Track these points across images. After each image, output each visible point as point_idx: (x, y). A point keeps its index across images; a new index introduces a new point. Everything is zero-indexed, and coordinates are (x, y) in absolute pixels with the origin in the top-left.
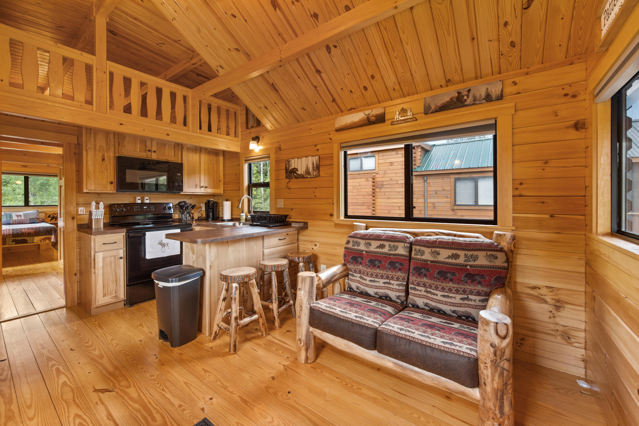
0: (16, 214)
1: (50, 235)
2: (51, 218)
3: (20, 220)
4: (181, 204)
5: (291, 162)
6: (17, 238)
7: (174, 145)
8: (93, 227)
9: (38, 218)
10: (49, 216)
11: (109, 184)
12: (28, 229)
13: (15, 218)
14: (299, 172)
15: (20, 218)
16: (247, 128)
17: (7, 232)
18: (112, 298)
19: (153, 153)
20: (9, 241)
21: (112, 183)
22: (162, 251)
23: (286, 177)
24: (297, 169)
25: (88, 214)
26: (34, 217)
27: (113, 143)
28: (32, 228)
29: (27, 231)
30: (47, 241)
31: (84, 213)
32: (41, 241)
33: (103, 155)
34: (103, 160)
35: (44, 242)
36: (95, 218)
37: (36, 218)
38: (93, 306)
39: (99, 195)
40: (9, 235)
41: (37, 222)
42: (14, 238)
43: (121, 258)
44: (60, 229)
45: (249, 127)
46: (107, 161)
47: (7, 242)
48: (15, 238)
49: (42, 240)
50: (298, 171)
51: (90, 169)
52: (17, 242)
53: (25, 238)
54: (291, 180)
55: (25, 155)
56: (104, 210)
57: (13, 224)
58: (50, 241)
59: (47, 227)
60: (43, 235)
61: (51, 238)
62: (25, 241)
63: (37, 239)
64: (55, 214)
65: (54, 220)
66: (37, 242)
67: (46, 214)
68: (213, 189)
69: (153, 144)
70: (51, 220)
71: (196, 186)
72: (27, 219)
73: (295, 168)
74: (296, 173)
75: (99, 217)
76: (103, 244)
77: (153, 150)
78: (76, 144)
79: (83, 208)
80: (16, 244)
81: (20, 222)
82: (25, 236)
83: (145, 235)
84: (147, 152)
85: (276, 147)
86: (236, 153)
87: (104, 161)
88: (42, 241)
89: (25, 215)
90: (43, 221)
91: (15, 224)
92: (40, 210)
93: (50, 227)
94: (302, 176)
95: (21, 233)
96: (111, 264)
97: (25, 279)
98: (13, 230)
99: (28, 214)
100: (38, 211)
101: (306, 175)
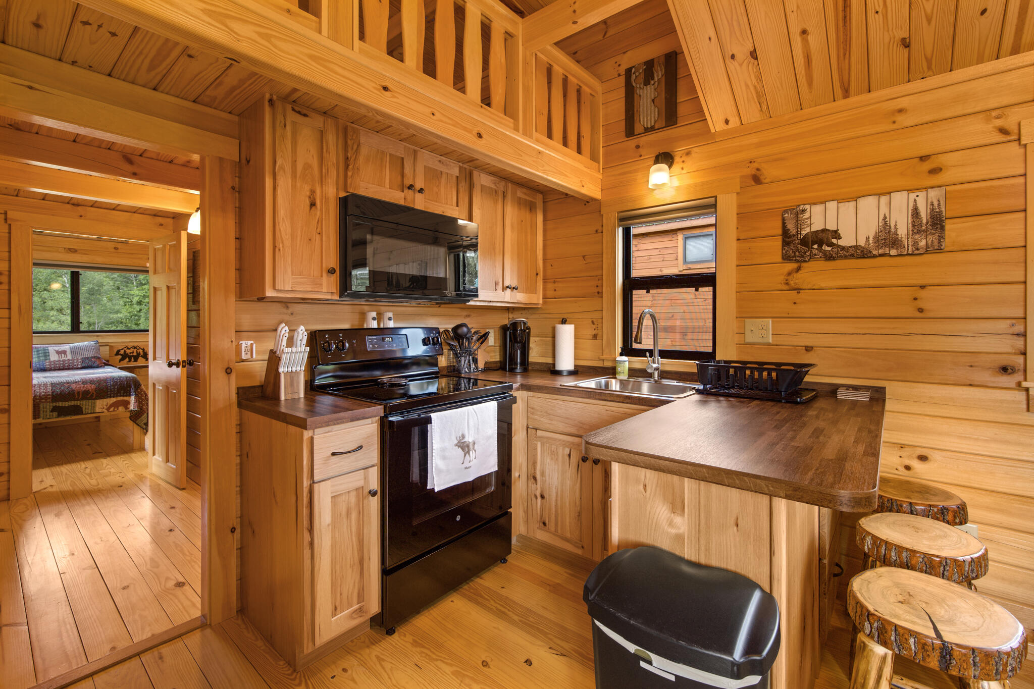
0: (57, 348)
1: (126, 396)
2: (120, 357)
3: (64, 361)
4: (460, 331)
5: (807, 215)
6: (60, 404)
7: (457, 177)
8: (283, 397)
9: (99, 358)
10: (118, 353)
11: (325, 275)
12: (84, 382)
13: (54, 357)
14: (847, 240)
15: (63, 357)
16: (630, 132)
17: (40, 389)
18: (351, 616)
19: (418, 195)
20: (45, 408)
21: (331, 271)
22: (464, 466)
23: (786, 258)
24: (836, 232)
25: (267, 357)
26: (91, 354)
27: (335, 161)
28: (92, 381)
29: (83, 388)
30: (121, 409)
31: (254, 356)
32: (108, 409)
33: (313, 192)
34: (313, 205)
35: (114, 411)
36: (286, 370)
37: (94, 357)
38: (308, 649)
39: (287, 307)
40: (46, 396)
41: (95, 365)
42: (54, 404)
43: (373, 494)
44: (154, 385)
45: (638, 128)
46: (321, 210)
47: (42, 412)
48: (57, 404)
49: (111, 406)
50: (839, 237)
51: (282, 228)
52: (61, 412)
53: (78, 403)
54: (804, 265)
55: (81, 216)
56: (308, 349)
57: (50, 370)
58: (127, 408)
59: (120, 377)
60: (114, 397)
61: (128, 403)
62: (78, 410)
63: (101, 405)
64: (129, 349)
65: (127, 359)
66: (100, 410)
67: (111, 347)
68: (526, 293)
69: (417, 171)
70: (121, 360)
71: (497, 284)
72: (77, 360)
73: (824, 231)
74: (831, 245)
75: (294, 369)
76: (334, 454)
77: (418, 186)
78: (235, 162)
79: (249, 343)
80: (59, 416)
81: (64, 366)
82: (78, 400)
83: (429, 420)
84: (406, 191)
85: (742, 177)
86: (587, 201)
87: (313, 208)
88: (112, 409)
89: (73, 351)
90: (107, 364)
91: (55, 370)
92: (101, 340)
93: (127, 377)
94: (860, 253)
95: (69, 393)
96: (348, 513)
97: (83, 505)
98: (53, 385)
99: (80, 349)
100: (98, 342)
101: (878, 247)
